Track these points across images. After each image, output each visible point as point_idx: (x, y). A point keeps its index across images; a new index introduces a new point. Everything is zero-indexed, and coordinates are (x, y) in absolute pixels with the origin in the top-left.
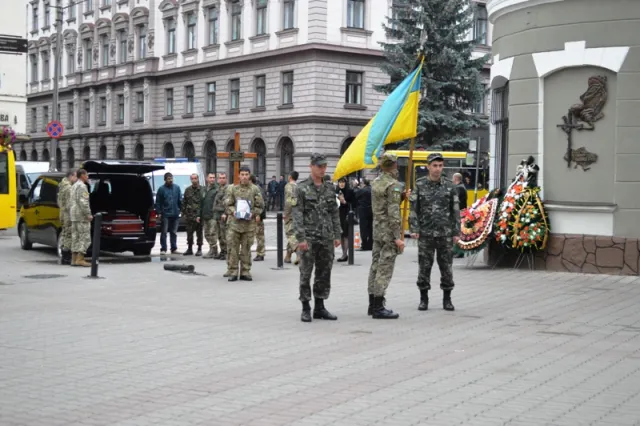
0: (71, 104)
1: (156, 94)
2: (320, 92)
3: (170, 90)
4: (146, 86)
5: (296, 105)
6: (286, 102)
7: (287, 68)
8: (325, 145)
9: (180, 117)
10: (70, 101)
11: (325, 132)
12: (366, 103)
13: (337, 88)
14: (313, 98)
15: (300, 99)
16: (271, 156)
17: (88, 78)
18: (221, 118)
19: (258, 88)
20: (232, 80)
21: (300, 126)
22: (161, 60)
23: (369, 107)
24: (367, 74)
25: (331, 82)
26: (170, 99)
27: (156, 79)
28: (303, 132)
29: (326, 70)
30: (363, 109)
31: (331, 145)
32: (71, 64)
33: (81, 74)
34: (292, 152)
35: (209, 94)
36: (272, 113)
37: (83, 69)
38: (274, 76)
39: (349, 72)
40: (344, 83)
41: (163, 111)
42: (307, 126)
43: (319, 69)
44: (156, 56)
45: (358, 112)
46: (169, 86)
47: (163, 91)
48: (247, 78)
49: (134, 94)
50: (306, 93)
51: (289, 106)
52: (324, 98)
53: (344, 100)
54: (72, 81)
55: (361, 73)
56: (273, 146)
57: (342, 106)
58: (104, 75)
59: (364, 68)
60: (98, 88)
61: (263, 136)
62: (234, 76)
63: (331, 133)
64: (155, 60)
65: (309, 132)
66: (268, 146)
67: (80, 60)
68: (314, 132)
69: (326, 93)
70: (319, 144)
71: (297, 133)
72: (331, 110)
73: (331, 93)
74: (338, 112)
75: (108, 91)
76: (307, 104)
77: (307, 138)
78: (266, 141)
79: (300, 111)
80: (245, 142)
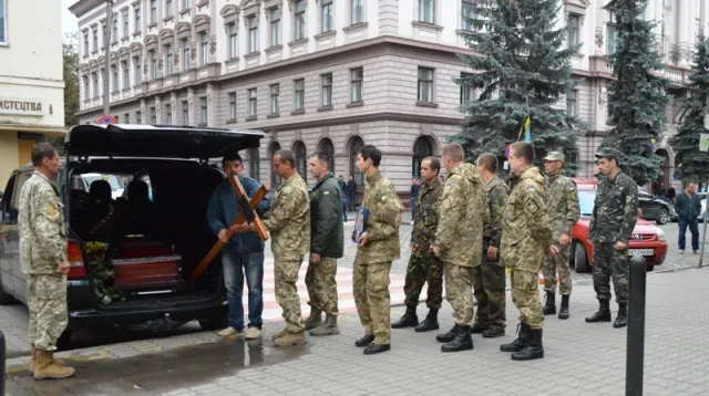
0: (139, 113)
1: (219, 98)
2: (392, 88)
3: (233, 94)
4: (209, 91)
5: (366, 103)
6: (355, 100)
7: (356, 64)
8: (398, 143)
9: (243, 119)
10: (138, 109)
11: (397, 130)
12: (438, 100)
13: (408, 84)
14: (386, 94)
15: (371, 96)
16: (339, 156)
17: (154, 87)
18: (284, 119)
19: (324, 87)
20: (296, 81)
21: (371, 124)
22: (223, 65)
23: (441, 105)
24: (438, 71)
25: (403, 77)
26: (233, 103)
27: (218, 84)
28: (375, 130)
29: (398, 65)
30: (434, 106)
31: (403, 143)
32: (138, 76)
33: (147, 84)
36: (340, 112)
37: (149, 79)
38: (341, 73)
39: (421, 68)
40: (416, 80)
41: (227, 114)
42: (378, 123)
43: (391, 64)
44: (218, 61)
45: (430, 110)
46: (231, 90)
47: (226, 95)
48: (312, 78)
49: (198, 100)
50: (378, 89)
51: (359, 103)
52: (397, 95)
53: (416, 97)
54: (140, 91)
55: (432, 69)
56: (342, 145)
57: (414, 103)
58: (169, 83)
59: (435, 65)
60: (164, 96)
62: (299, 76)
63: (404, 130)
64: (217, 65)
65: (382, 130)
66: (336, 146)
67: (146, 71)
68: (387, 130)
69: (397, 89)
70: (391, 143)
71: (369, 131)
72: (403, 107)
73: (402, 89)
74: (410, 109)
75: (173, 98)
76: (379, 101)
77: (380, 136)
78: (334, 140)
79: (370, 108)
80: (311, 142)
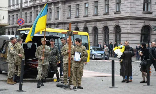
0: (31, 12)
1: (64, 8)
2: (132, 6)
3: (70, 6)
4: (60, 5)
5: (122, 12)
6: (118, 10)
8: (134, 29)
9: (74, 17)
10: (31, 11)
11: (134, 23)
12: (152, 11)
14: (129, 9)
15: (124, 9)
16: (111, 33)
17: (38, 2)
18: (90, 17)
19: (106, 5)
20: (95, 2)
21: (124, 21)
23: (154, 13)
26: (70, 10)
27: (64, 2)
28: (125, 23)
30: (151, 13)
31: (137, 29)
34: (120, 32)
35: (86, 8)
36: (112, 15)
40: (143, 2)
41: (67, 15)
42: (126, 21)
45: (149, 15)
46: (69, 5)
47: (67, 7)
49: (56, 8)
50: (127, 6)
51: (119, 12)
52: (134, 9)
53: (143, 10)
54: (32, 3)
56: (112, 29)
57: (142, 12)
60: (41, 6)
61: (108, 25)
62: (96, 0)
63: (137, 23)
65: (127, 23)
66: (110, 29)
68: (130, 23)
69: (134, 6)
70: (131, 28)
71: (122, 23)
72: (137, 14)
73: (137, 7)
74: (140, 15)
76: (126, 11)
77: (126, 26)
78: (109, 27)
79: (124, 14)
80: (100, 27)
